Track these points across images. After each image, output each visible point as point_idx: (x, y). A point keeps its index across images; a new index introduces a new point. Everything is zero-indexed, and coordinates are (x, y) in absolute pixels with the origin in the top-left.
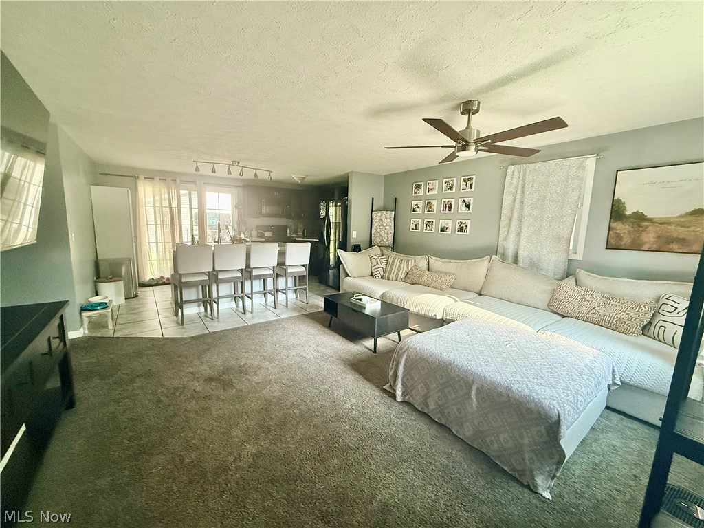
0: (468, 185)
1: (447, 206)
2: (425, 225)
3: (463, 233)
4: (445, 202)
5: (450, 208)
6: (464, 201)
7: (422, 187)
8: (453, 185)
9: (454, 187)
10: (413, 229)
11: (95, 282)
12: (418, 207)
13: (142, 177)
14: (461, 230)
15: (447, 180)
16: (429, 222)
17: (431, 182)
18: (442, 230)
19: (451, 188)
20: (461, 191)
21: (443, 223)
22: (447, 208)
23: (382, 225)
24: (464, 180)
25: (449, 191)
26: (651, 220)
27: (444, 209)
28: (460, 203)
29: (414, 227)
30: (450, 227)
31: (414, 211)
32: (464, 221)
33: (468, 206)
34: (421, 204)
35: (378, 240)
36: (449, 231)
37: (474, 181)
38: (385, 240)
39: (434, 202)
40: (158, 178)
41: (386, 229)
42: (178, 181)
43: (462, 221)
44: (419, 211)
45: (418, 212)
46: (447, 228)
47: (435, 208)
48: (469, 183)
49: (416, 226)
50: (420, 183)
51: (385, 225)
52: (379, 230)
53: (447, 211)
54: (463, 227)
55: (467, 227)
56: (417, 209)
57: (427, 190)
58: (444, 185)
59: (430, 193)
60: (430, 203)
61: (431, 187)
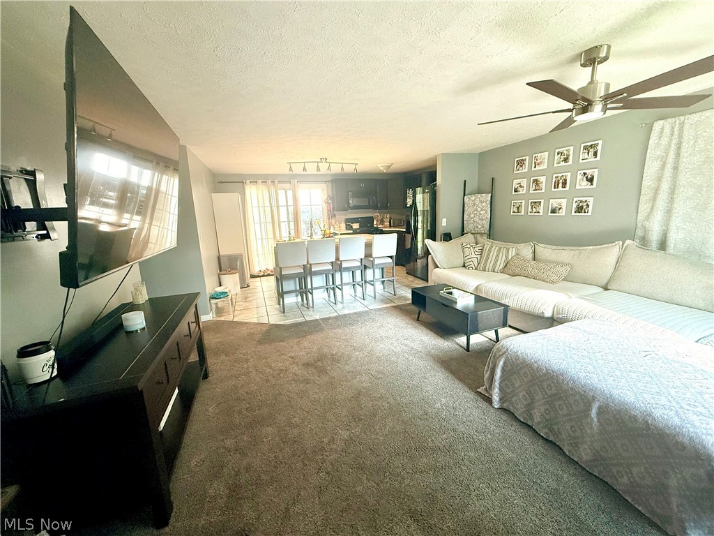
0: (591, 153)
1: (561, 181)
2: (530, 207)
3: (583, 214)
4: (557, 177)
5: (564, 184)
6: (585, 174)
7: (527, 162)
8: (568, 156)
9: (571, 158)
10: (514, 212)
11: (219, 275)
12: (521, 186)
13: (248, 182)
14: (580, 210)
15: (561, 150)
16: (536, 202)
17: (539, 155)
18: (553, 211)
19: (566, 160)
20: (581, 161)
21: (554, 203)
22: (560, 185)
23: (477, 210)
24: (585, 148)
25: (563, 164)
27: (557, 186)
28: (579, 177)
29: (516, 210)
30: (564, 208)
31: (516, 191)
32: (584, 199)
33: (591, 180)
34: (524, 182)
35: (471, 226)
36: (563, 212)
37: (599, 148)
38: (480, 227)
39: (543, 179)
40: (260, 181)
41: (480, 214)
42: (276, 182)
43: (581, 199)
44: (522, 191)
45: (521, 193)
46: (560, 209)
47: (543, 186)
48: (592, 151)
49: (518, 208)
50: (524, 158)
51: (479, 209)
52: (472, 216)
53: (560, 188)
54: (582, 207)
55: (588, 206)
56: (520, 189)
57: (533, 165)
58: (557, 157)
59: (538, 168)
60: (536, 180)
61: (539, 161)
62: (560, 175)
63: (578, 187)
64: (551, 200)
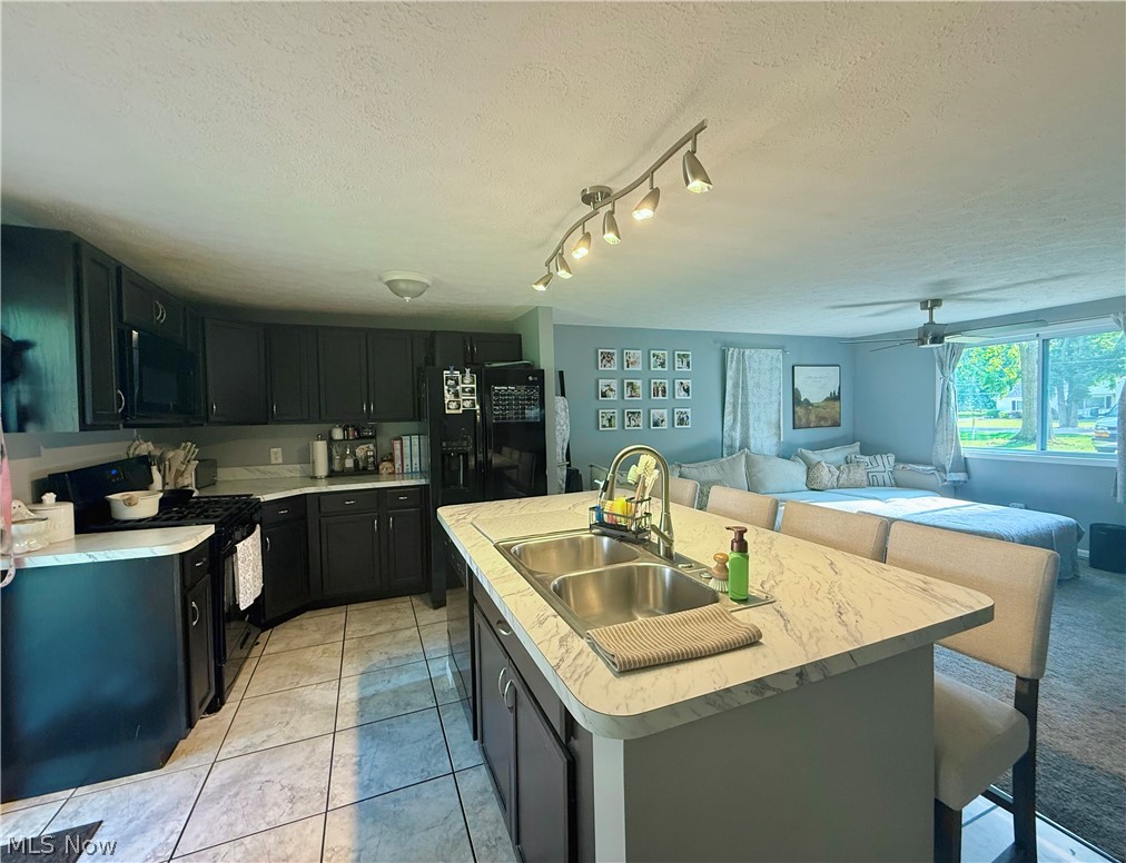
1: (660, 389)
2: (626, 419)
3: (684, 426)
4: (656, 383)
5: (664, 392)
6: (682, 383)
7: (615, 357)
8: (664, 361)
9: (666, 363)
10: (604, 426)
12: (611, 390)
14: (681, 422)
15: (657, 352)
16: (633, 413)
17: (631, 351)
18: (656, 424)
19: (662, 365)
20: (676, 369)
21: (655, 414)
22: (660, 393)
24: (679, 356)
25: (659, 368)
26: (812, 405)
27: (656, 394)
28: (677, 387)
29: (607, 423)
30: (666, 420)
31: (604, 395)
32: (684, 410)
33: (687, 391)
36: (665, 426)
37: (690, 359)
39: (638, 383)
43: (681, 410)
44: (613, 397)
46: (662, 421)
47: (640, 391)
48: (685, 360)
49: (610, 420)
50: (611, 351)
53: (660, 397)
54: (683, 418)
55: (687, 417)
56: (609, 393)
57: (625, 364)
58: (653, 360)
59: (631, 368)
60: (632, 384)
61: (632, 360)
62: (659, 381)
63: (677, 397)
64: (652, 411)
